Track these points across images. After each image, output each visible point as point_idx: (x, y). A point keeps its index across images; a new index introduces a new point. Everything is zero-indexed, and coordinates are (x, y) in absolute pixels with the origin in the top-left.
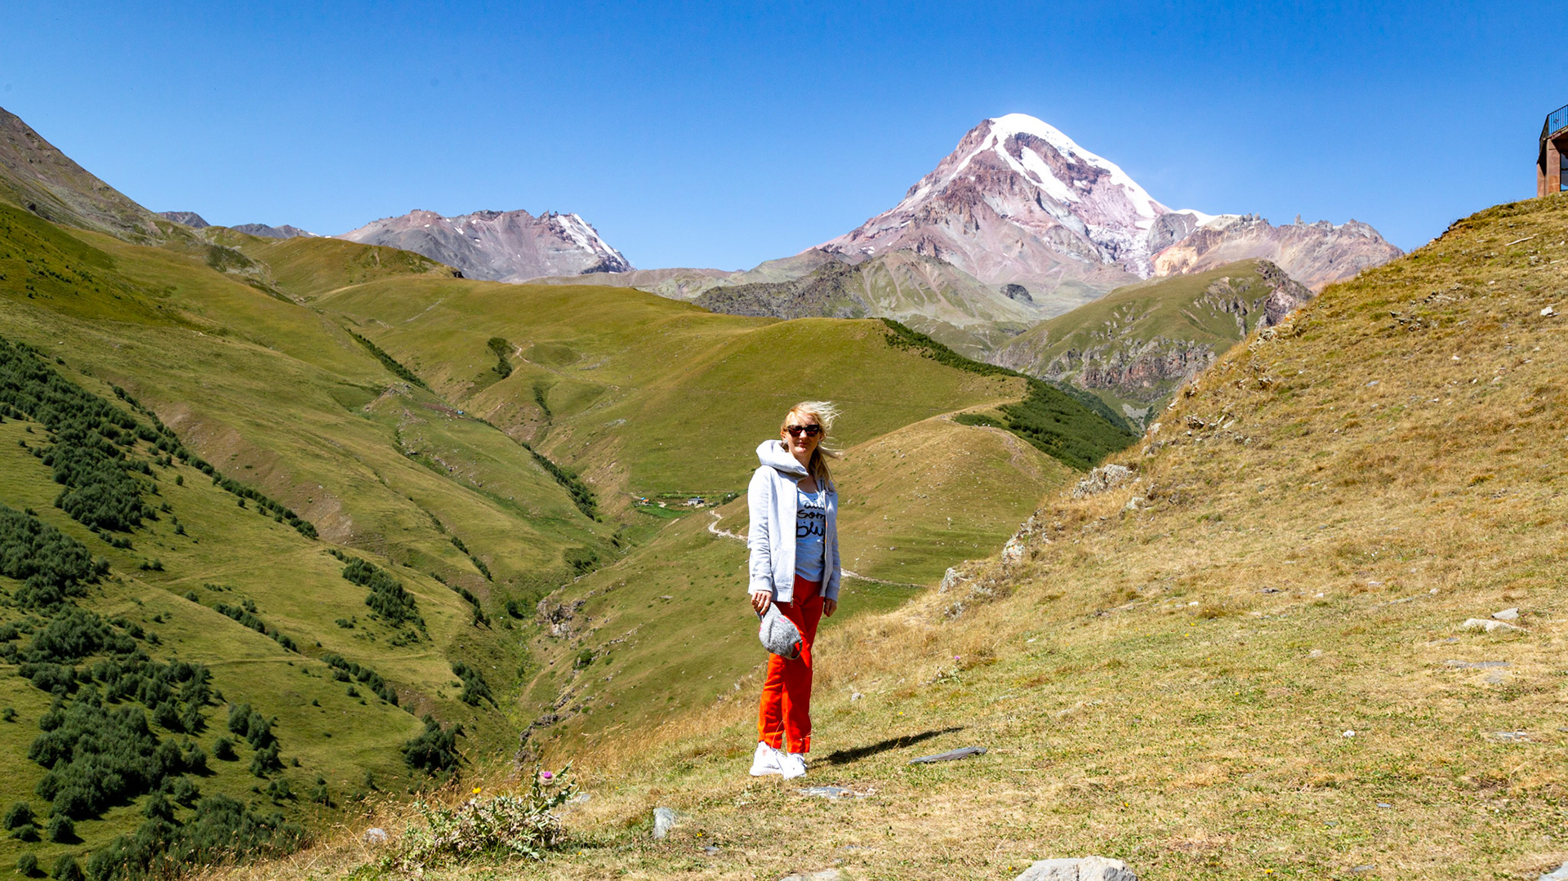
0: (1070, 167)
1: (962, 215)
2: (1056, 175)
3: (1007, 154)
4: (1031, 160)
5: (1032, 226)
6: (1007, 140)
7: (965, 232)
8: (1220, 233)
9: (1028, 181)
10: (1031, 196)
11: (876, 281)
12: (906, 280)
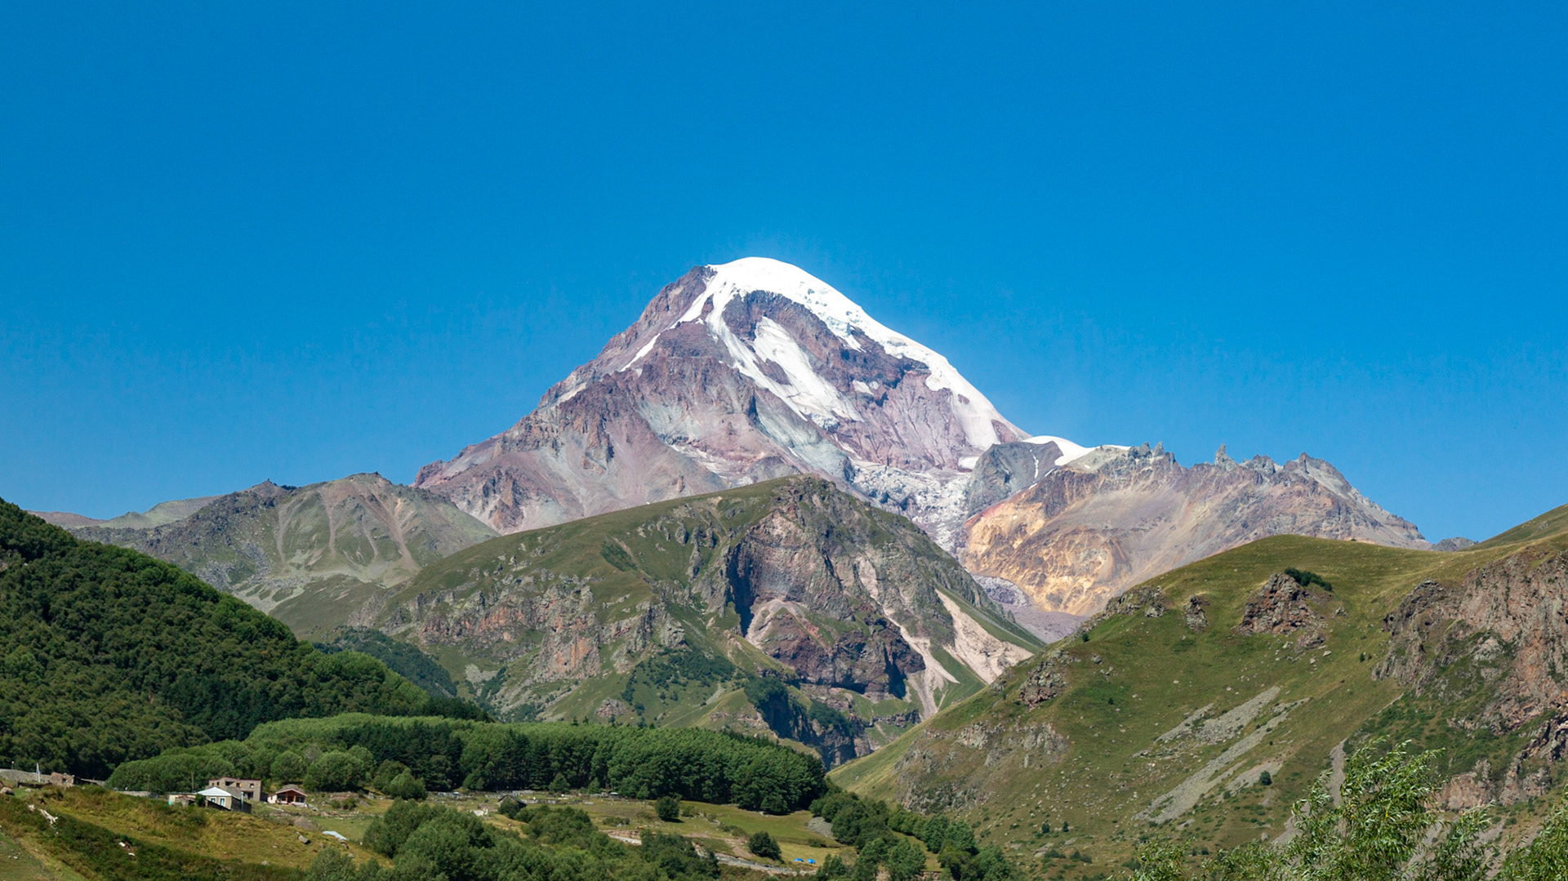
0: (846, 354)
1: (586, 435)
2: (818, 371)
3: (727, 330)
4: (774, 340)
5: (730, 458)
6: (729, 305)
7: (586, 465)
8: (1090, 478)
9: (739, 378)
10: (736, 405)
11: (298, 524)
12: (351, 523)
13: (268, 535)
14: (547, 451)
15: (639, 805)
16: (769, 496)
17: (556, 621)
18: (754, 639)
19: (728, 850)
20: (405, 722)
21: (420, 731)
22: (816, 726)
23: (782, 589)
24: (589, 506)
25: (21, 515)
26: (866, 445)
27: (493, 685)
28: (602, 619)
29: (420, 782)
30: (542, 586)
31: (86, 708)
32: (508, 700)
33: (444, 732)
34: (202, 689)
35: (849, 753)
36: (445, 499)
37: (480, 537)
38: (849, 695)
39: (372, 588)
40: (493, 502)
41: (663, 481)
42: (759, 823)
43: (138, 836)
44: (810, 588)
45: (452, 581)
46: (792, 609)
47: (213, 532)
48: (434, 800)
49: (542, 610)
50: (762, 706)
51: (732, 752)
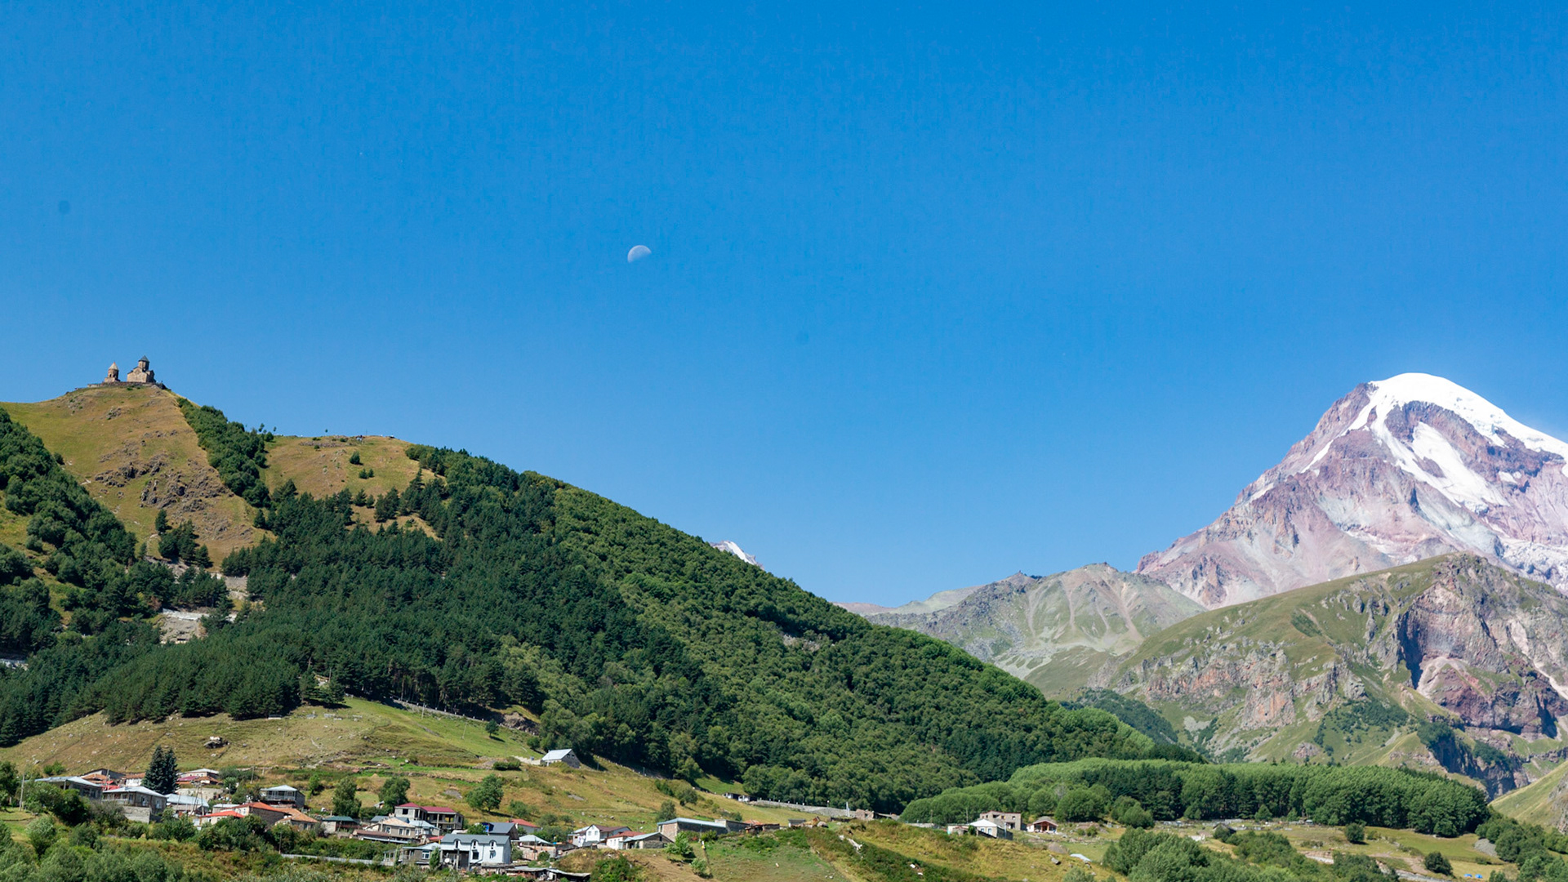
0: (1492, 450)
1: (1275, 525)
2: (1468, 465)
3: (1389, 434)
4: (1429, 440)
5: (1396, 540)
6: (1391, 414)
7: (1276, 550)
9: (1400, 473)
10: (1400, 496)
11: (1044, 606)
12: (1087, 604)
13: (1021, 615)
14: (1243, 540)
15: (1331, 831)
16: (1432, 571)
17: (1257, 679)
18: (1424, 690)
19: (1407, 868)
20: (1137, 764)
21: (1147, 772)
22: (1480, 762)
23: (1446, 649)
24: (1280, 584)
25: (828, 606)
26: (1512, 524)
27: (1207, 733)
28: (1295, 676)
29: (1148, 814)
30: (1244, 650)
31: (882, 757)
32: (1220, 745)
33: (1167, 772)
34: (973, 740)
35: (1510, 785)
36: (1162, 582)
37: (1191, 612)
38: (1508, 736)
39: (1105, 656)
40: (1201, 583)
41: (1341, 562)
42: (1433, 843)
43: (924, 859)
44: (1469, 647)
45: (1170, 648)
46: (1455, 665)
47: (978, 614)
48: (1161, 828)
49: (1245, 670)
50: (1433, 746)
51: (1406, 784)
